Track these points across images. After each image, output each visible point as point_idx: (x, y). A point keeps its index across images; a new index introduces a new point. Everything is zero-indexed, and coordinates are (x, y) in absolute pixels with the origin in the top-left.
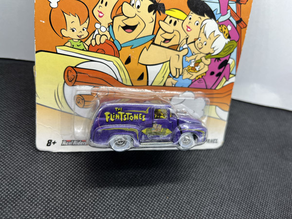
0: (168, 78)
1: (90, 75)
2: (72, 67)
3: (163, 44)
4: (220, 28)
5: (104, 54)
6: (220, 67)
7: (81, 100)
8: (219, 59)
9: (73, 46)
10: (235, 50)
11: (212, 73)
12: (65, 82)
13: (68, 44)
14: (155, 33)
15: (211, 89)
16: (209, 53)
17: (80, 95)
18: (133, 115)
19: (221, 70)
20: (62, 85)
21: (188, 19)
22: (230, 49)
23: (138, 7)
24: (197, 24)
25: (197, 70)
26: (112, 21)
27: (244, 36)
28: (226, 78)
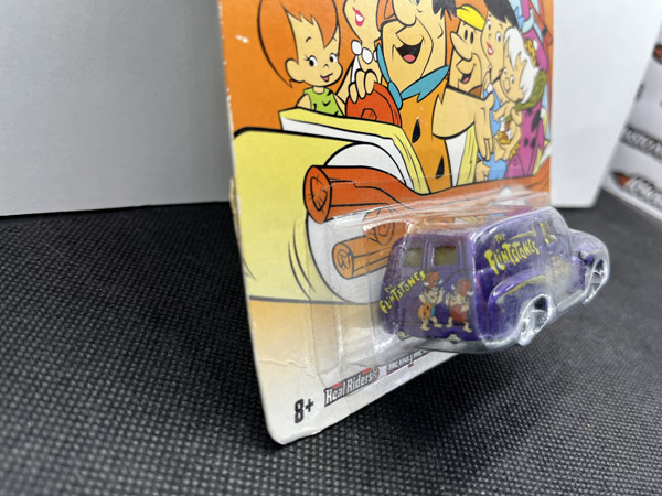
0: (477, 163)
1: (358, 183)
2: (319, 167)
3: (461, 86)
4: (526, 46)
5: (375, 121)
6: (533, 128)
8: (530, 111)
9: (315, 105)
11: (526, 142)
12: (308, 214)
13: (305, 102)
15: (528, 175)
16: (519, 100)
17: (341, 243)
19: (534, 134)
21: (487, 28)
24: (499, 38)
25: (509, 137)
28: (541, 150)
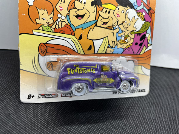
0: (107, 48)
1: (56, 48)
2: (44, 43)
3: (102, 26)
4: (138, 14)
5: (65, 34)
6: (141, 40)
7: (51, 65)
8: (139, 34)
9: (44, 29)
10: (150, 28)
11: (136, 44)
12: (39, 54)
13: (41, 28)
14: (97, 19)
15: (137, 54)
16: (133, 31)
17: (49, 62)
18: (86, 69)
19: (142, 42)
20: (37, 56)
21: (117, 9)
22: (146, 27)
23: (85, 3)
24: (123, 12)
25: (127, 42)
26: (68, 12)
27: (154, 19)
28: (145, 47)
